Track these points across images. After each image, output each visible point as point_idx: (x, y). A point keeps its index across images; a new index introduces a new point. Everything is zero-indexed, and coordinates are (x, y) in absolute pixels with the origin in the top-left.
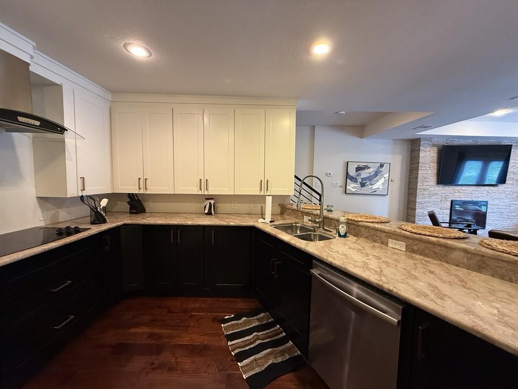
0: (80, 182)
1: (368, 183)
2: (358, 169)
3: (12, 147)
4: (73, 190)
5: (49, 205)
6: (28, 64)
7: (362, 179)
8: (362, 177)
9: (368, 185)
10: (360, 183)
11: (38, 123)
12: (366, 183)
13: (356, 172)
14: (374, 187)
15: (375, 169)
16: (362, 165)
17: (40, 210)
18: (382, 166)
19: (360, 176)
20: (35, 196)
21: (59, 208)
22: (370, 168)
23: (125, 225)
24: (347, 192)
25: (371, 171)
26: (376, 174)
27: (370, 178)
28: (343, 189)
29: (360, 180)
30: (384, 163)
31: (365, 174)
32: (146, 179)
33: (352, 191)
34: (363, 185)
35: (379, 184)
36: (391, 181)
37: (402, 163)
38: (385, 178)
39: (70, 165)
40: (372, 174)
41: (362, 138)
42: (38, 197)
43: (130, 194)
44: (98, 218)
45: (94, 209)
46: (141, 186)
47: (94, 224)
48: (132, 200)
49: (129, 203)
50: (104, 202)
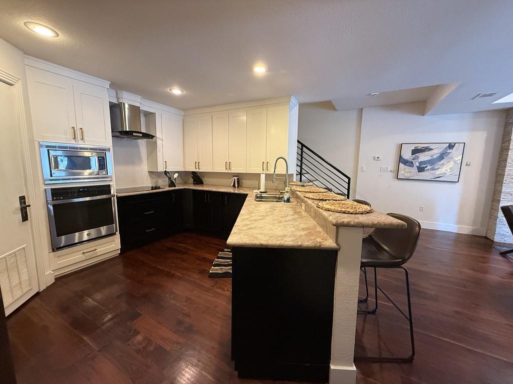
0: (165, 163)
1: (429, 167)
2: (415, 151)
3: (138, 147)
4: (161, 169)
5: (153, 176)
6: (139, 107)
7: (421, 163)
8: (420, 160)
9: (428, 170)
10: (418, 167)
11: (141, 135)
12: (426, 167)
13: (412, 154)
14: (438, 172)
15: (440, 151)
16: (420, 146)
17: (149, 178)
18: (451, 146)
19: (418, 159)
20: (147, 171)
21: (159, 178)
22: (432, 149)
23: (184, 189)
24: (398, 178)
25: (436, 152)
26: (442, 157)
27: (432, 162)
28: (395, 174)
29: (418, 165)
30: (455, 144)
31: (423, 157)
32: (199, 163)
33: (405, 176)
34: (421, 169)
35: (446, 169)
36: (467, 165)
37: (486, 142)
38: (455, 162)
39: (159, 154)
40: (435, 157)
41: (424, 115)
42: (149, 172)
43: (193, 172)
44: (172, 184)
45: (170, 178)
46: (197, 167)
47: (169, 186)
48: (194, 176)
49: (192, 177)
50: (176, 175)
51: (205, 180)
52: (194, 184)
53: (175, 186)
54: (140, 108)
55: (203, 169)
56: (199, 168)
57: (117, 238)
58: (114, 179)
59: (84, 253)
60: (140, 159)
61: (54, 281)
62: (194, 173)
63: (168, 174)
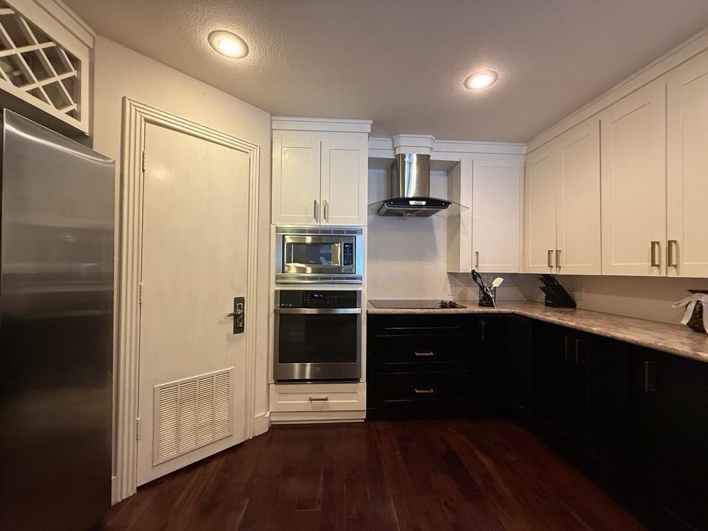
6: (428, 155)
11: (424, 203)
17: (449, 285)
20: (446, 271)
32: (557, 252)
42: (448, 273)
43: (543, 275)
44: (486, 300)
45: (482, 288)
46: (553, 263)
47: (481, 305)
48: (547, 285)
49: (543, 289)
50: (497, 282)
51: (582, 298)
52: (547, 304)
53: (493, 306)
54: (431, 159)
55: (569, 268)
56: (558, 266)
57: (361, 389)
58: (365, 281)
59: (311, 400)
60: (433, 249)
61: (267, 430)
62: (547, 279)
63: (478, 278)
